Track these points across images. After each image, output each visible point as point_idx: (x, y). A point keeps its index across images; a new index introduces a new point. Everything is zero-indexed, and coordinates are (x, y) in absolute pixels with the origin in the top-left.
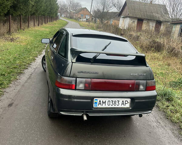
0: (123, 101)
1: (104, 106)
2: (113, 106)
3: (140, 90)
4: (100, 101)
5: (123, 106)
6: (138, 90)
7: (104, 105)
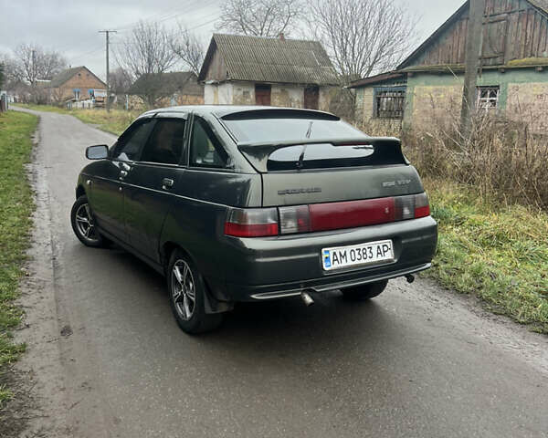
0: (379, 247)
1: (344, 264)
2: (363, 261)
3: (405, 217)
4: (335, 254)
5: (380, 258)
6: (400, 218)
7: (344, 261)
